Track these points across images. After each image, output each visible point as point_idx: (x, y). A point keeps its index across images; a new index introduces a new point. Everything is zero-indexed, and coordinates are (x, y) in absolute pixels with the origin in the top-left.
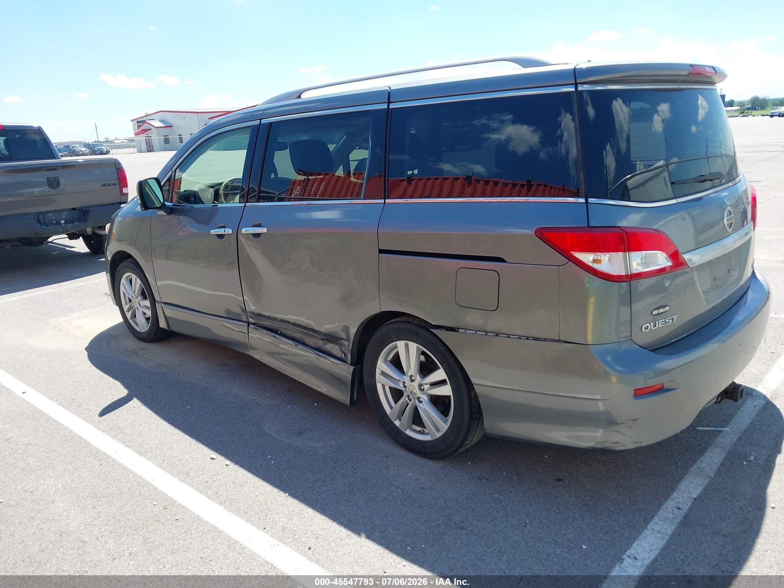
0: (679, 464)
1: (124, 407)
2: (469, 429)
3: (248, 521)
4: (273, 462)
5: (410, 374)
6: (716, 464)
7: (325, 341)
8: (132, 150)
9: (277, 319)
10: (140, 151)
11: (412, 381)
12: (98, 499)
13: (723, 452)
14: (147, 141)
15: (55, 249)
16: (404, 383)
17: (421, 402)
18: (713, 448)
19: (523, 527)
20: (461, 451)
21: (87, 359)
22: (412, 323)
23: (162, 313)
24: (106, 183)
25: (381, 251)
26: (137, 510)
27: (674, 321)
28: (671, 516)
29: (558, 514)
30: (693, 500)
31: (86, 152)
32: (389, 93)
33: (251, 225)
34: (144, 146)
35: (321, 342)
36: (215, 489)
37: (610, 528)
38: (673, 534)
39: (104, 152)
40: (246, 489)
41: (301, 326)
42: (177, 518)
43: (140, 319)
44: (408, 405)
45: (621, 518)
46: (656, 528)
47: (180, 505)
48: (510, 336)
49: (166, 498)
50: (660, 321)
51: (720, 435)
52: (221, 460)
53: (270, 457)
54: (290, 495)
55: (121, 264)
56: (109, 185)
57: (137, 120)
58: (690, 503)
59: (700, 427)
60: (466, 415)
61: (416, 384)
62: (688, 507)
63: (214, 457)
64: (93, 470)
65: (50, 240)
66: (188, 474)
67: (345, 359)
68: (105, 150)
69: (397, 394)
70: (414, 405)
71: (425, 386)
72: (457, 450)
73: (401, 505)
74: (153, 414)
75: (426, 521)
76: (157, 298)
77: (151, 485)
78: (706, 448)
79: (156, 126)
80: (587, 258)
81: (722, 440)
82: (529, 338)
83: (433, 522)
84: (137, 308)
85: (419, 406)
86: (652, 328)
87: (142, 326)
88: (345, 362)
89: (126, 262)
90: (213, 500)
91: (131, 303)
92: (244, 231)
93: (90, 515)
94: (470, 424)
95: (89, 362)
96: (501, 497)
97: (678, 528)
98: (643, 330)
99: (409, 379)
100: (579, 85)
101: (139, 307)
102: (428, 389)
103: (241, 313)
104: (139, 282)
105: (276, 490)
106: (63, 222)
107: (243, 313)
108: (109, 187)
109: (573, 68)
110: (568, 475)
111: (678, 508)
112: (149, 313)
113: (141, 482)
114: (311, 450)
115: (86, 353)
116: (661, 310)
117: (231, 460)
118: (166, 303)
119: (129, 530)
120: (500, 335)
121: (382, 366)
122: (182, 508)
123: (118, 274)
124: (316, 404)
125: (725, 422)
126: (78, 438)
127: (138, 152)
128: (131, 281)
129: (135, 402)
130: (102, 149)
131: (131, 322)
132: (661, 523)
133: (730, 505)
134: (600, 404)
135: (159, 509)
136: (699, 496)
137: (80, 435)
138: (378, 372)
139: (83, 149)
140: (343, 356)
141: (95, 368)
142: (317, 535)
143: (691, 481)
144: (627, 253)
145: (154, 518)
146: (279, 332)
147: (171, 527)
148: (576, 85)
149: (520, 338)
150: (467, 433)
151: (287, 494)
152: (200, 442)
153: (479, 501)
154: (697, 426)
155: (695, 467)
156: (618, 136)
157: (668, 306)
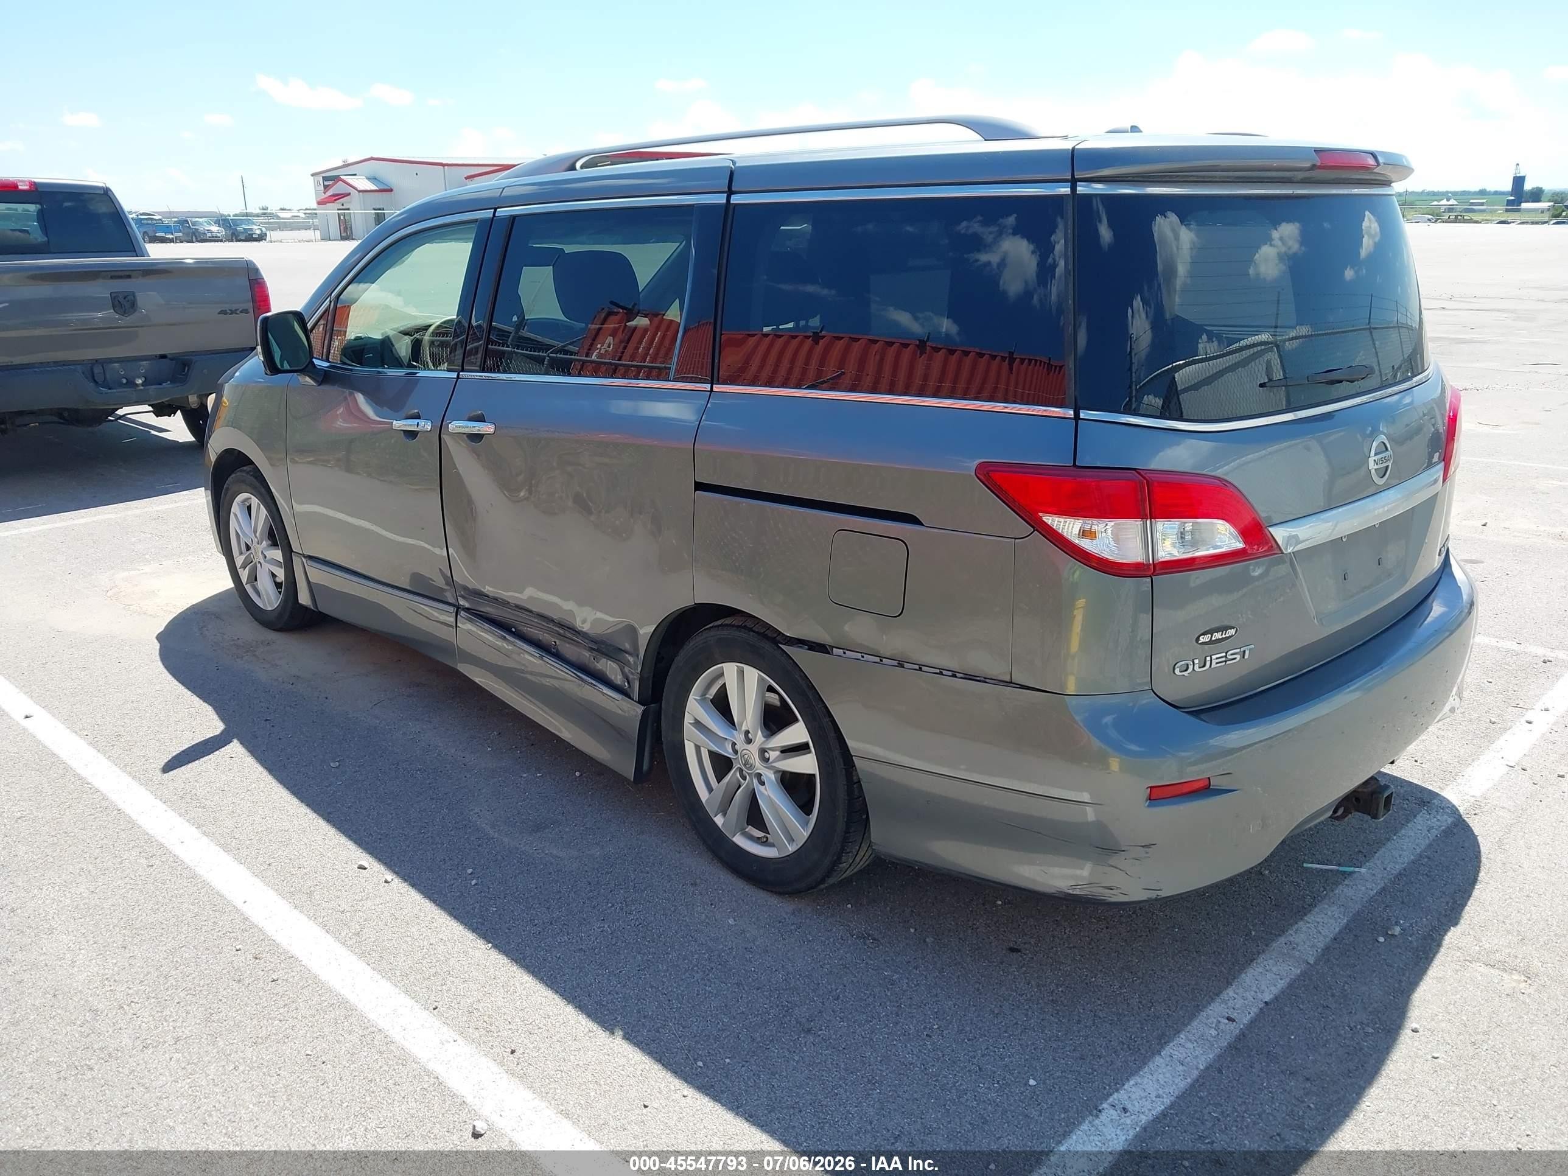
0: (1253, 933)
1: (211, 756)
2: (845, 840)
3: (407, 992)
4: (473, 882)
5: (744, 728)
6: (1325, 937)
7: (595, 653)
8: (309, 234)
9: (509, 603)
10: (326, 238)
11: (749, 741)
12: (134, 932)
13: (1344, 915)
14: (342, 218)
15: (130, 432)
16: (734, 744)
17: (763, 784)
18: (1326, 906)
19: (925, 1037)
20: (831, 881)
21: (158, 658)
22: (751, 630)
23: (303, 574)
24: (227, 307)
25: (699, 486)
26: (204, 957)
27: (1246, 657)
28: (1214, 1032)
29: (996, 1016)
30: (1262, 1005)
31: (219, 235)
32: (732, 173)
33: (466, 418)
34: (335, 229)
35: (587, 654)
36: (358, 927)
37: (1090, 1050)
38: (1207, 1068)
39: (254, 236)
40: (414, 930)
41: (551, 620)
42: (275, 978)
43: (265, 584)
44: (739, 787)
45: (1116, 1032)
46: (1177, 1055)
47: (285, 952)
48: (924, 668)
49: (262, 937)
50: (1214, 657)
51: (1346, 882)
52: (377, 870)
53: (470, 871)
54: (495, 946)
55: (233, 475)
56: (232, 312)
57: (324, 175)
58: (1254, 1010)
59: (1312, 863)
60: (841, 814)
61: (753, 750)
62: (1249, 1017)
63: (366, 865)
64: (133, 877)
65: (120, 412)
66: (310, 894)
67: (628, 690)
68: (258, 232)
69: (722, 765)
70: (751, 787)
71: (771, 753)
72: (823, 881)
73: (703, 979)
74: (265, 773)
75: (743, 1013)
76: (295, 547)
77: (238, 910)
78: (1312, 906)
79: (361, 188)
80: (1069, 527)
81: (1350, 892)
82: (958, 675)
83: (757, 1016)
84: (259, 562)
85: (760, 791)
86: (1196, 668)
87: (269, 599)
88: (630, 697)
89: (241, 471)
90: (349, 947)
91: (249, 552)
92: (454, 426)
93: (115, 961)
94: (847, 832)
95: (160, 663)
96: (896, 976)
97: (1219, 1057)
98: (1177, 671)
99: (742, 737)
100: (1078, 183)
101: (262, 561)
102: (777, 760)
103: (446, 587)
104: (264, 511)
105: (470, 936)
106: (139, 381)
107: (448, 588)
108: (234, 315)
109: (1070, 148)
110: (1032, 941)
111: (1229, 1019)
112: (281, 576)
113: (220, 904)
114: (552, 864)
115: (157, 646)
116: (1217, 636)
117: (397, 873)
118: (310, 558)
119: (182, 995)
120: (906, 665)
121: (695, 709)
122: (291, 959)
123: (226, 495)
124: (577, 774)
125: (1362, 856)
126: (115, 812)
127: (323, 239)
128: (249, 508)
129: (235, 748)
130: (251, 230)
131: (248, 588)
132: (1190, 1045)
133: (1334, 1020)
134: (1089, 809)
135: (246, 959)
136: (1276, 998)
137: (120, 807)
138: (688, 719)
139: (215, 228)
140: (626, 684)
141: (170, 677)
142: (531, 1027)
143: (1267, 968)
144: (1148, 522)
145: (232, 974)
146: (513, 630)
147: (261, 994)
148: (1074, 182)
149: (941, 673)
150: (842, 850)
151: (490, 945)
152: (343, 833)
153: (852, 981)
154: (1305, 861)
155: (1282, 940)
156: (1159, 285)
157: (1234, 628)
